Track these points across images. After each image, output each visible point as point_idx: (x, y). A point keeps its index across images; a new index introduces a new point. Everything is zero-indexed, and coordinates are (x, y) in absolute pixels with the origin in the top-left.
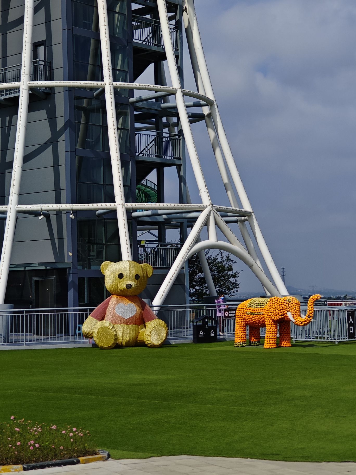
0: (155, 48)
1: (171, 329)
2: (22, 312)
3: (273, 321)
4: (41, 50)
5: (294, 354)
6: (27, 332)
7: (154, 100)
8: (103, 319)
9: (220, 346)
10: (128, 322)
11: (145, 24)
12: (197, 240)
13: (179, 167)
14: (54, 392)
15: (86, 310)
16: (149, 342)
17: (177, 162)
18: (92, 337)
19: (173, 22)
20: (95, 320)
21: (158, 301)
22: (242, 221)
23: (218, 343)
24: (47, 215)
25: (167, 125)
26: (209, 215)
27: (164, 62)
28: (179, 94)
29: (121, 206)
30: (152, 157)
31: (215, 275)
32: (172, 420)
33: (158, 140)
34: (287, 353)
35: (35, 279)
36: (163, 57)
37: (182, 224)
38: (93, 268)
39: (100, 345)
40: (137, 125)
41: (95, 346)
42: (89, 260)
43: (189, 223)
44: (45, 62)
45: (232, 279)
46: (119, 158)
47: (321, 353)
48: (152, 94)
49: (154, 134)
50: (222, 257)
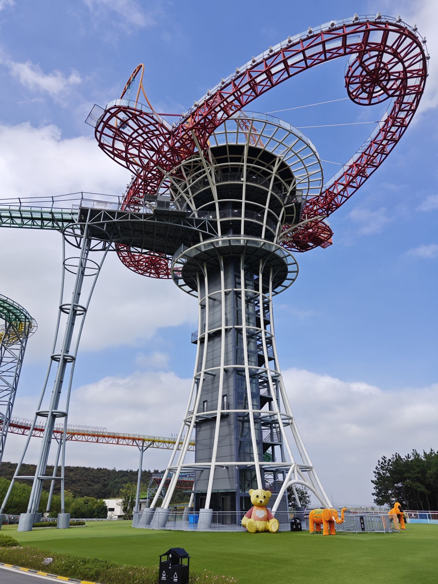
0: (269, 396)
1: (281, 523)
2: (216, 513)
3: (326, 521)
4: (225, 398)
5: (337, 539)
6: (218, 523)
7: (269, 417)
8: (250, 518)
9: (303, 533)
10: (261, 520)
11: (265, 387)
12: (290, 480)
13: (281, 445)
14: (227, 556)
15: (243, 513)
16: (271, 530)
17: (280, 443)
18: (246, 527)
19: (275, 386)
20: (247, 518)
21: (275, 509)
22: (309, 471)
23: (302, 532)
24: (227, 467)
25: (275, 428)
26: (294, 468)
27: (272, 401)
28: (279, 414)
29: (257, 463)
30: (269, 441)
31: (300, 496)
32: (279, 575)
33: (272, 434)
34: (334, 538)
35: (222, 497)
36: (272, 399)
37: (283, 471)
38: (246, 492)
39: (249, 531)
40: (263, 427)
41: (247, 531)
42: (245, 488)
43: (287, 471)
44: (227, 403)
45: (307, 498)
46: (256, 442)
47: (349, 538)
48: (268, 414)
49: (270, 431)
50: (303, 487)
